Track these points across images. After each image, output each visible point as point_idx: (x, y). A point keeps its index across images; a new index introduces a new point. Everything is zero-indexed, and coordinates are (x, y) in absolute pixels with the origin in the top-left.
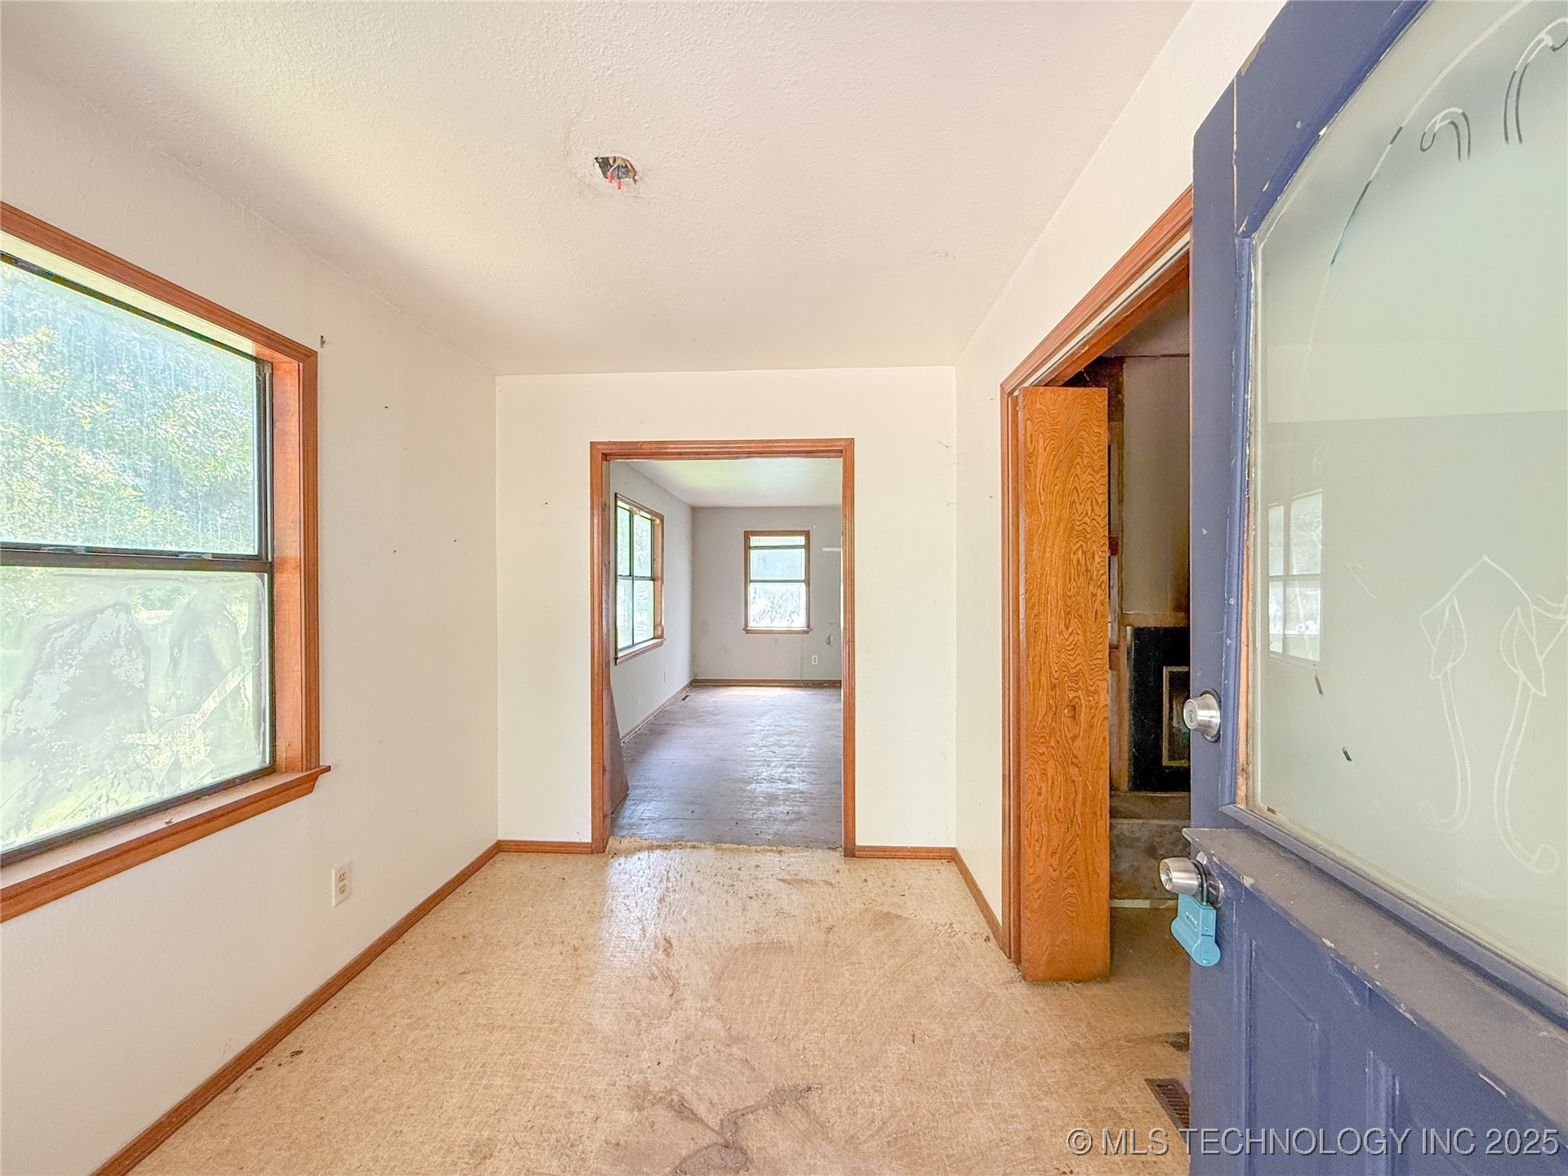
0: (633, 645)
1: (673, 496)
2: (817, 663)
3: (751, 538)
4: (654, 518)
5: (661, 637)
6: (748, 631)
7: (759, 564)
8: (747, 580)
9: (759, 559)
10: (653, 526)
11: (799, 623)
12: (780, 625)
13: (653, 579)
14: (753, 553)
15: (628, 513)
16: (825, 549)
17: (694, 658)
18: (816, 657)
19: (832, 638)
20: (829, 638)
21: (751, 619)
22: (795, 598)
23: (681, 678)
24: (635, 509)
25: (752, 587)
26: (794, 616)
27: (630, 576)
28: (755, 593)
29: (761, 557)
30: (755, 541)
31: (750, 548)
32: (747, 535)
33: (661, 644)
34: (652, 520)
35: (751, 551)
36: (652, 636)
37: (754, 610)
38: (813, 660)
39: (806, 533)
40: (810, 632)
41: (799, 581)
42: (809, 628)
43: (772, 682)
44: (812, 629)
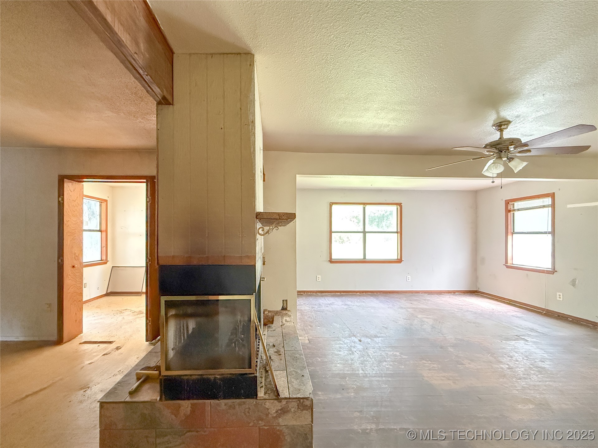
2: (561, 299)
5: (401, 259)
8: (507, 233)
11: (544, 263)
18: (561, 294)
32: (508, 202)
38: (558, 296)
39: (552, 196)
40: (555, 273)
41: (545, 233)
42: (554, 269)
43: (523, 304)
44: (556, 271)
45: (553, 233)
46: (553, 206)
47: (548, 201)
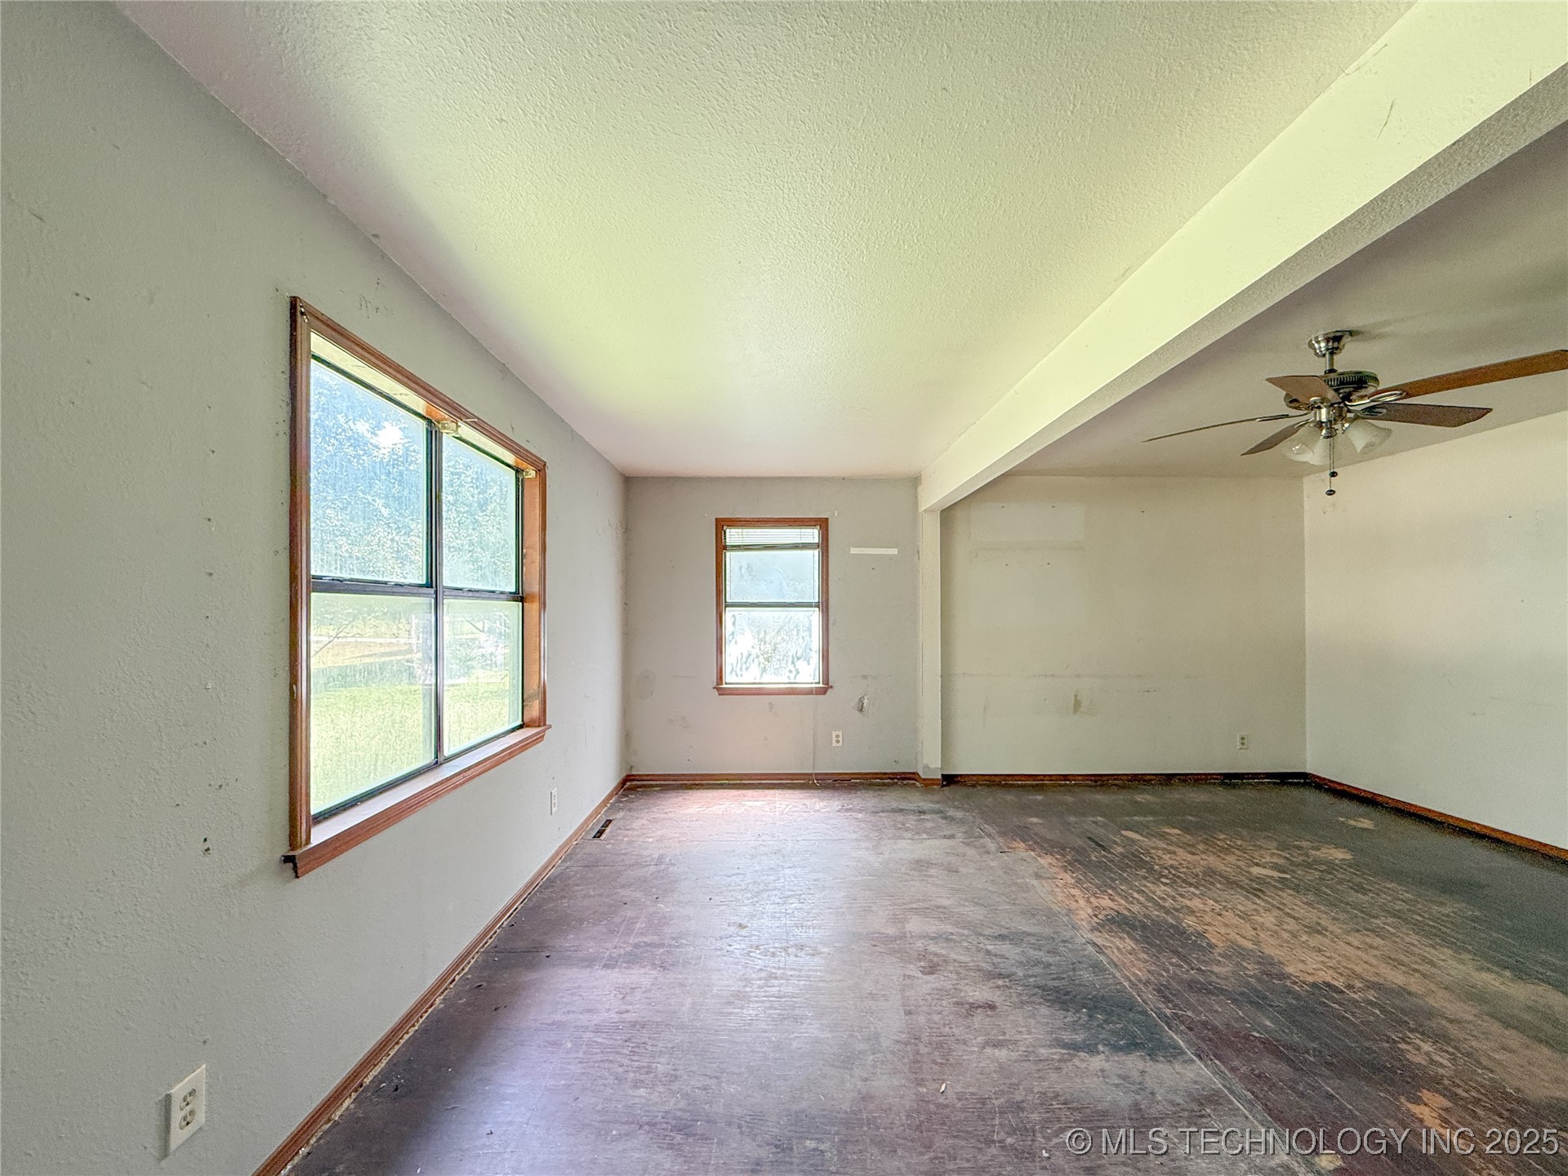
0: (437, 764)
1: (574, 436)
2: (840, 744)
3: (728, 531)
4: (523, 465)
5: (541, 721)
6: (722, 692)
7: (742, 576)
8: (721, 603)
9: (741, 568)
10: (520, 484)
11: (809, 674)
12: (775, 678)
13: (519, 597)
14: (731, 557)
15: (423, 424)
16: (853, 551)
17: (627, 739)
18: (840, 733)
19: (866, 701)
20: (861, 700)
21: (727, 669)
22: (801, 634)
23: (602, 779)
24: (443, 414)
25: (729, 615)
26: (801, 664)
27: (429, 585)
28: (734, 624)
29: (744, 564)
30: (733, 536)
31: (725, 547)
32: (721, 525)
33: (539, 738)
34: (518, 471)
35: (728, 554)
36: (519, 722)
37: (732, 653)
38: (834, 739)
39: (823, 524)
40: (829, 691)
41: (809, 605)
42: (828, 684)
43: (764, 777)
44: (831, 687)
45: (824, 605)
46: (824, 546)
47: (812, 535)
